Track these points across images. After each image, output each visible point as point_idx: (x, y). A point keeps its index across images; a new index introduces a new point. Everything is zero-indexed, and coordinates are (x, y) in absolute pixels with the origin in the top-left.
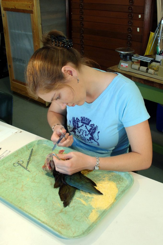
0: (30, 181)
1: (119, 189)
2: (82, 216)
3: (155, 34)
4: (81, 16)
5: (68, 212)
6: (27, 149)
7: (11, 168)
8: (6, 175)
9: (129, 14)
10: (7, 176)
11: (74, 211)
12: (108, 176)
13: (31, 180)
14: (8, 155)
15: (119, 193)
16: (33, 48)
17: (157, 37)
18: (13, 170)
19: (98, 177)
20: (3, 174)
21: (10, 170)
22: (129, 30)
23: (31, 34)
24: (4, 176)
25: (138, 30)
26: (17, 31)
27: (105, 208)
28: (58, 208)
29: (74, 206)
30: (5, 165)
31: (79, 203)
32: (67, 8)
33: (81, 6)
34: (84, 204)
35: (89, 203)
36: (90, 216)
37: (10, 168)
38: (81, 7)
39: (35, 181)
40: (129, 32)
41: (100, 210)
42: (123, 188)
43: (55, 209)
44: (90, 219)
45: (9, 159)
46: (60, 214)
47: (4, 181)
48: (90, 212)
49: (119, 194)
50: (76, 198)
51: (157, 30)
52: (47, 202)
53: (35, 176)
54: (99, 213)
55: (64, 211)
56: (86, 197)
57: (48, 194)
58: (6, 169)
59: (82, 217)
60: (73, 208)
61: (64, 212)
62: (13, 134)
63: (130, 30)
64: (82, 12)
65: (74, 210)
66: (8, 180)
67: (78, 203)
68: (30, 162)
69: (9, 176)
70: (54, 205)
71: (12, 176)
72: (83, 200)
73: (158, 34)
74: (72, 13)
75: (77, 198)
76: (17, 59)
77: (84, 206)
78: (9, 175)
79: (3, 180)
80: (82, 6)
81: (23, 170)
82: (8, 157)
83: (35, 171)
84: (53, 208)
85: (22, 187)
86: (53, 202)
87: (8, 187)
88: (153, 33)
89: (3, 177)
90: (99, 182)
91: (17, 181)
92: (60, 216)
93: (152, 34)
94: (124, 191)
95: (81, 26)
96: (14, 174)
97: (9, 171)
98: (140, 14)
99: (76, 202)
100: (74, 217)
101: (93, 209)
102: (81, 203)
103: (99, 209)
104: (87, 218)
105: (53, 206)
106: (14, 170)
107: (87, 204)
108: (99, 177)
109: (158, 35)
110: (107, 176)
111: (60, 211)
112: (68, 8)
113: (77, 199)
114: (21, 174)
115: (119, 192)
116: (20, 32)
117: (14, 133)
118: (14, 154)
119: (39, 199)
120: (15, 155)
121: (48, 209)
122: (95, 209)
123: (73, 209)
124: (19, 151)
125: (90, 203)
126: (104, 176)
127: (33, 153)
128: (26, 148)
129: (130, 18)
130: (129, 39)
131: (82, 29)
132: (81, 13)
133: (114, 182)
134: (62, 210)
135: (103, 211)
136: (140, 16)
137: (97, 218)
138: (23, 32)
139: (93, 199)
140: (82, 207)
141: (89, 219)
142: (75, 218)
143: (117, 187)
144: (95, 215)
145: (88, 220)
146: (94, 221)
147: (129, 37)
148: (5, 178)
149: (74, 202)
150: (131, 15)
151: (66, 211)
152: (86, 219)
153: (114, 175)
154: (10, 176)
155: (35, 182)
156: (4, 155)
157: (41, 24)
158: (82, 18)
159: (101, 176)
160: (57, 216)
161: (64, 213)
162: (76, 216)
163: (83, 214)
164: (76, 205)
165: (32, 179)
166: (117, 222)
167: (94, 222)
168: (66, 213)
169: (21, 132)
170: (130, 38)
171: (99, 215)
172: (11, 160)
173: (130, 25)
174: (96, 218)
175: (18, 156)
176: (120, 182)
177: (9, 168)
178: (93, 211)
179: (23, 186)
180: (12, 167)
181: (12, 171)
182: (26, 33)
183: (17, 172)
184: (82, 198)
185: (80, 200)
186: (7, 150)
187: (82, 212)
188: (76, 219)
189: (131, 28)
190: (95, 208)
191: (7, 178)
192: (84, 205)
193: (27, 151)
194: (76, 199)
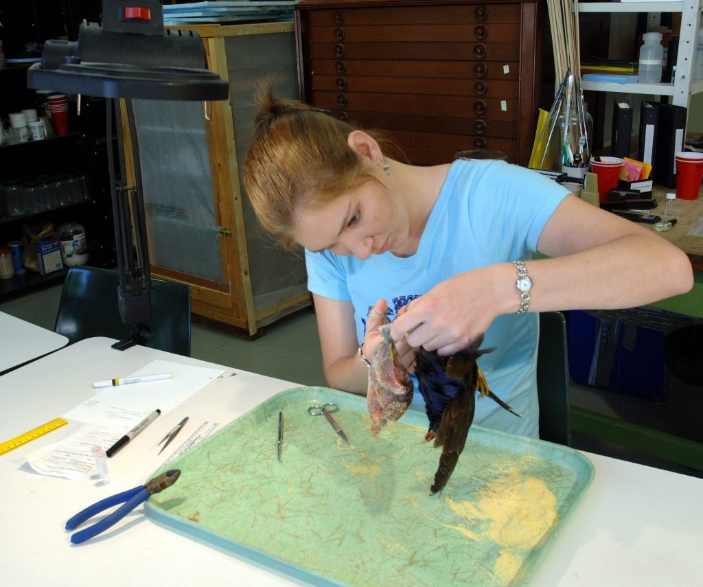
0: (299, 493)
1: (556, 494)
2: (476, 568)
3: (554, 113)
4: (338, 80)
5: (433, 562)
6: (267, 415)
7: (233, 466)
8: (223, 483)
9: (476, 66)
10: (225, 485)
11: (448, 558)
12: (515, 464)
13: (299, 490)
14: (213, 433)
15: (561, 503)
16: (209, 174)
17: (560, 121)
18: (240, 468)
19: (491, 470)
20: (212, 482)
21: (232, 470)
22: (479, 107)
23: (203, 132)
24: (218, 486)
25: (504, 106)
26: (159, 129)
27: (534, 543)
28: (399, 554)
29: (445, 547)
30: (212, 457)
31: (456, 538)
32: (298, 59)
33: (338, 50)
34: (470, 537)
35: (483, 534)
36: (496, 566)
37: (229, 464)
38: (338, 55)
39: (312, 491)
40: (480, 113)
41: (520, 549)
42: (567, 492)
43: (393, 557)
44: (499, 575)
45: (220, 441)
46: (411, 569)
47: (222, 500)
48: (495, 556)
49: (562, 507)
50: (445, 525)
51: (558, 103)
52: (362, 541)
53: (309, 480)
54: (520, 557)
55: (418, 561)
56: (473, 520)
57: (362, 521)
58: (218, 469)
59: (475, 571)
60: (442, 550)
61: (421, 563)
62: (212, 380)
63: (482, 108)
64: (342, 69)
65: (446, 555)
66: (232, 496)
67: (453, 537)
68: (283, 446)
69: (232, 484)
70: (385, 548)
71: (243, 486)
72: (466, 528)
73: (561, 113)
74: (312, 73)
75: (447, 524)
76: (162, 206)
77: (472, 543)
78: (232, 482)
79: (218, 495)
80: (340, 52)
81: (268, 468)
82: (218, 436)
83: (305, 468)
84: (384, 556)
85: (279, 511)
86: (380, 540)
87: (238, 513)
88: (546, 113)
89: (216, 490)
90: (497, 480)
91: (260, 495)
92: (412, 575)
93: (544, 116)
94: (572, 496)
95: (341, 105)
96: (247, 480)
97: (229, 473)
98: (506, 63)
99: (446, 535)
100: (454, 572)
101: (500, 549)
102: (462, 537)
103: (519, 547)
104: (492, 573)
105: (382, 550)
106: (243, 469)
107: (479, 537)
108: (491, 468)
109: (561, 117)
110: (515, 466)
111: (407, 562)
112: (302, 59)
113: (447, 526)
114: (267, 478)
115: (558, 501)
116: (169, 129)
117: (214, 378)
118: (233, 427)
119: (339, 536)
120: (236, 430)
121: (371, 560)
122: (504, 548)
123: (444, 553)
124: (245, 420)
125: (487, 533)
126: (505, 465)
127: (285, 424)
128: (263, 410)
129: (479, 75)
130: (479, 133)
131: (345, 113)
132: (339, 71)
133: (537, 477)
134: (412, 558)
135: (530, 550)
136: (506, 69)
137: (519, 570)
138: (178, 130)
139: (492, 524)
140: (468, 546)
141: (496, 574)
142: (455, 575)
143: (550, 490)
144: (510, 563)
145: (494, 577)
146: (512, 577)
147: (479, 126)
148: (222, 491)
149: (442, 536)
150: (483, 67)
151: (424, 561)
152: (488, 576)
153: (531, 462)
154: (234, 485)
155: (313, 495)
156: (203, 433)
157: (230, 104)
158: (342, 85)
159: (496, 465)
160: (402, 575)
161: (421, 567)
162: (457, 570)
163: (476, 562)
164: (448, 542)
165: (300, 487)
166: (576, 575)
167: (513, 580)
168: (426, 566)
169: (234, 375)
170: (481, 129)
171: (521, 561)
172: (225, 444)
173: (480, 93)
174: (516, 571)
175: (243, 433)
176: (553, 476)
177: (226, 465)
178: (501, 552)
179: (280, 507)
180: (234, 463)
181: (236, 472)
182: (188, 131)
183: (253, 473)
184: (460, 525)
185: (457, 528)
186: (206, 423)
187: (471, 557)
188: (460, 578)
189: (484, 103)
190: (506, 546)
191: (227, 491)
192: (473, 541)
193: (267, 421)
194: (444, 528)
